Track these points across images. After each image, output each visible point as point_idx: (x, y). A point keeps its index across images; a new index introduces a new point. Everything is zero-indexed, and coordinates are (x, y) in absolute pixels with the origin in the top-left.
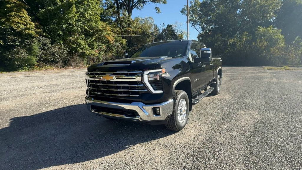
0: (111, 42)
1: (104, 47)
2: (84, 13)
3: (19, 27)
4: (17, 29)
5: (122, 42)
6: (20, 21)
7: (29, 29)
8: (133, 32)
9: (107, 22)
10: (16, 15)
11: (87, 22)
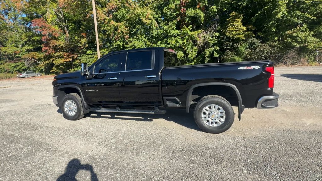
4: (230, 36)
6: (233, 29)
7: (238, 34)
11: (312, 8)
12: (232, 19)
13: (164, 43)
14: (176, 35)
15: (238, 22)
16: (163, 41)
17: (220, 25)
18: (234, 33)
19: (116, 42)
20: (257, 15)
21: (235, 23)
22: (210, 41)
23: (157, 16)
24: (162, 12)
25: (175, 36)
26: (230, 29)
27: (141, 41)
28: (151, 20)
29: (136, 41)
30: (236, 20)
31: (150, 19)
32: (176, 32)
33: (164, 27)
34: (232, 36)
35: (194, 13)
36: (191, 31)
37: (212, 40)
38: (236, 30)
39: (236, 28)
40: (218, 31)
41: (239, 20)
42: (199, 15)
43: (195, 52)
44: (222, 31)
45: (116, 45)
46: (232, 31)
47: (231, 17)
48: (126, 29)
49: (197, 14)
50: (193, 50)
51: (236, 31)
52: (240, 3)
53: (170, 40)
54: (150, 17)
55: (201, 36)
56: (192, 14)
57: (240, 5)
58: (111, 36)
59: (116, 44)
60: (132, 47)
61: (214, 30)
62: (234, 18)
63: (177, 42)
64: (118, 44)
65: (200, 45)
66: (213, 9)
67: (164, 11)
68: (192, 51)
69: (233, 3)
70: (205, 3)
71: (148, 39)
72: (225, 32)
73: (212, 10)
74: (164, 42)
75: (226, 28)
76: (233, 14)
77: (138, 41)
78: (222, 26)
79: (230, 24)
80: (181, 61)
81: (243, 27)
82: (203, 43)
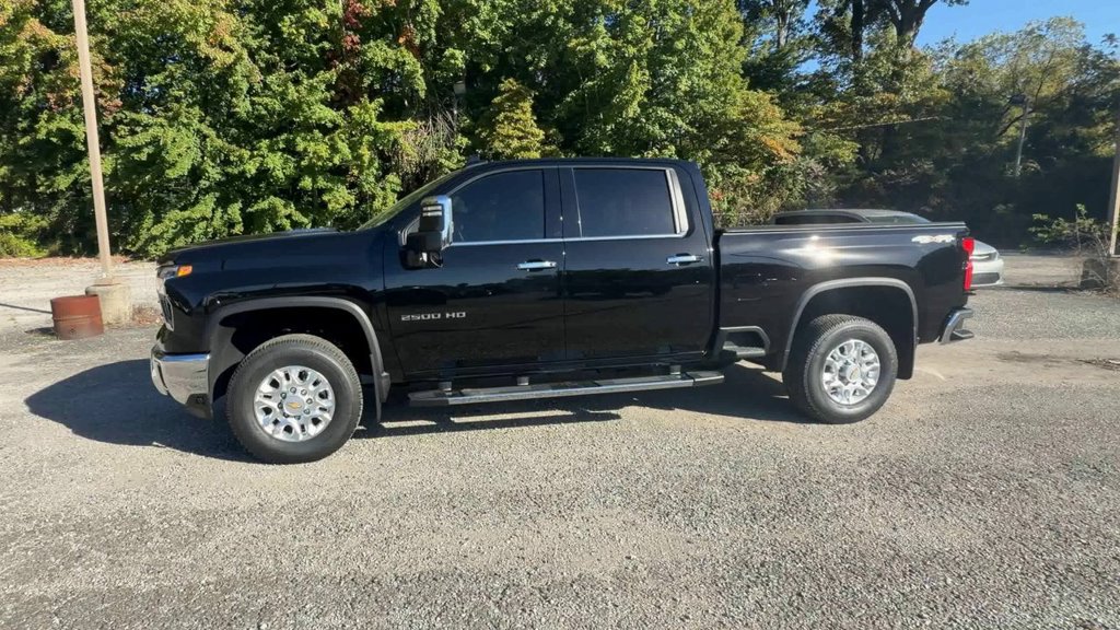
0: (781, 159)
1: (753, 177)
2: (677, 78)
3: (508, 146)
4: (503, 152)
5: (837, 155)
6: (511, 132)
7: (527, 149)
8: (906, 108)
9: (771, 91)
10: (506, 118)
11: (686, 105)
12: (508, 99)
13: (279, 150)
14: (330, 125)
15: (524, 113)
16: (277, 142)
17: (467, 113)
18: (515, 143)
19: (49, 120)
20: (569, 99)
21: (518, 114)
22: (443, 161)
23: (254, 44)
24: (277, 33)
25: (325, 130)
26: (505, 129)
27: (184, 130)
28: (232, 51)
29: (162, 126)
30: (521, 104)
31: (228, 49)
32: (328, 115)
33: (287, 88)
34: (509, 151)
35: (394, 57)
36: (381, 118)
37: (449, 158)
38: (521, 134)
39: (519, 129)
40: (465, 132)
41: (527, 105)
42: (408, 67)
43: (393, 191)
44: (481, 132)
45: (49, 133)
46: (509, 137)
47: (505, 92)
48: (110, 68)
49: (404, 63)
50: (388, 186)
51: (520, 138)
52: (529, 58)
53: (304, 139)
54: (229, 41)
55: (412, 139)
56: (385, 60)
57: (531, 63)
58: (21, 88)
59: (53, 126)
60: (146, 150)
61: (451, 126)
62: (515, 98)
63: (334, 149)
64: (59, 129)
65: (408, 169)
66: (453, 56)
67: (284, 29)
68: (383, 189)
69: (509, 53)
70: (430, 35)
71: (212, 125)
72: (487, 136)
73: (453, 61)
74: (282, 146)
75: (491, 125)
76: (509, 84)
77: (171, 126)
78: (474, 119)
79: (502, 115)
80: (336, 220)
81: (537, 131)
82: (418, 165)
